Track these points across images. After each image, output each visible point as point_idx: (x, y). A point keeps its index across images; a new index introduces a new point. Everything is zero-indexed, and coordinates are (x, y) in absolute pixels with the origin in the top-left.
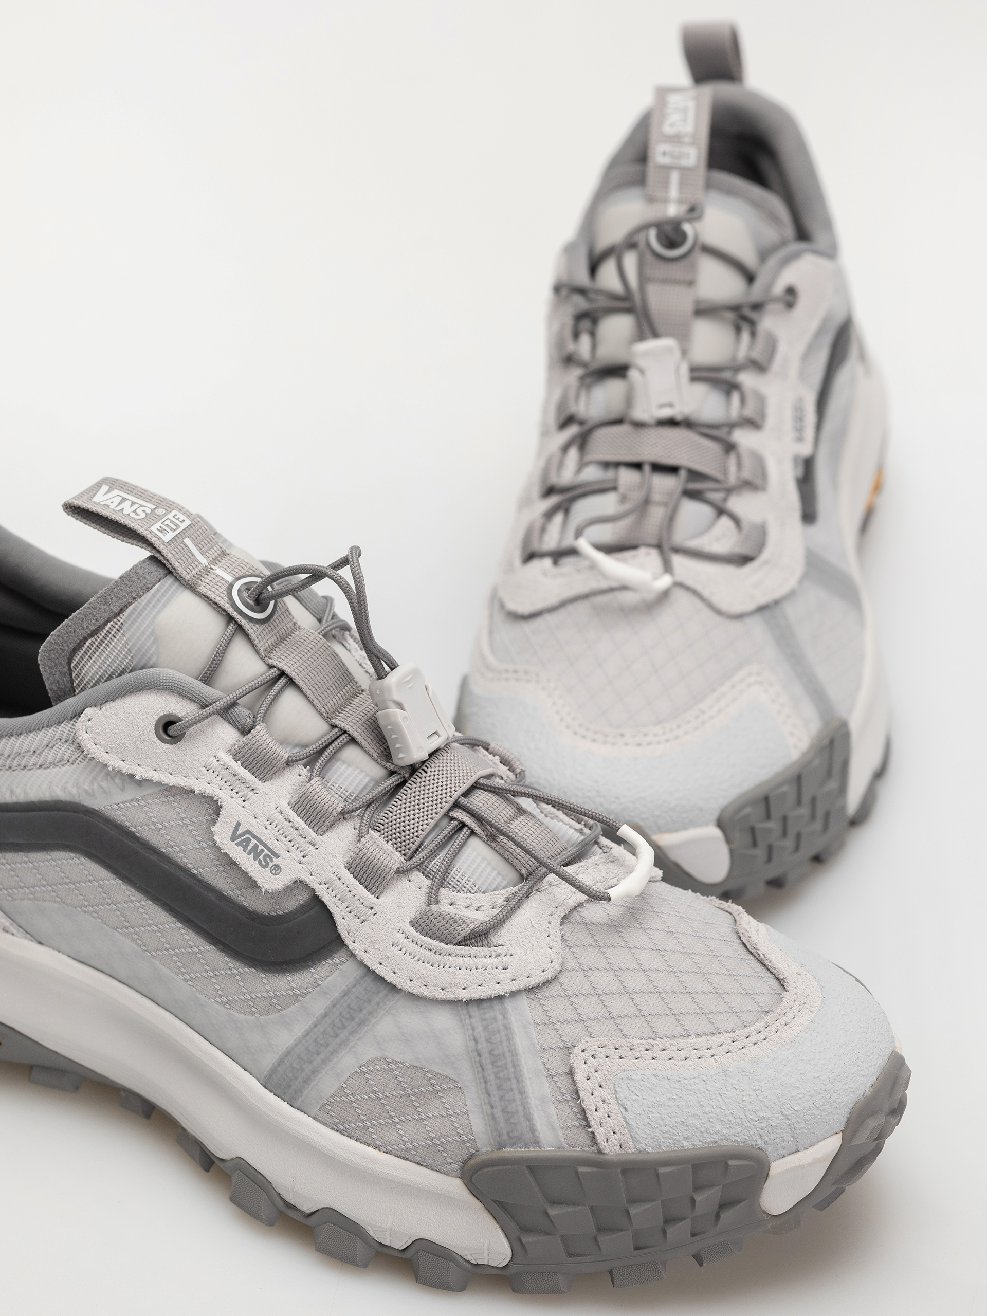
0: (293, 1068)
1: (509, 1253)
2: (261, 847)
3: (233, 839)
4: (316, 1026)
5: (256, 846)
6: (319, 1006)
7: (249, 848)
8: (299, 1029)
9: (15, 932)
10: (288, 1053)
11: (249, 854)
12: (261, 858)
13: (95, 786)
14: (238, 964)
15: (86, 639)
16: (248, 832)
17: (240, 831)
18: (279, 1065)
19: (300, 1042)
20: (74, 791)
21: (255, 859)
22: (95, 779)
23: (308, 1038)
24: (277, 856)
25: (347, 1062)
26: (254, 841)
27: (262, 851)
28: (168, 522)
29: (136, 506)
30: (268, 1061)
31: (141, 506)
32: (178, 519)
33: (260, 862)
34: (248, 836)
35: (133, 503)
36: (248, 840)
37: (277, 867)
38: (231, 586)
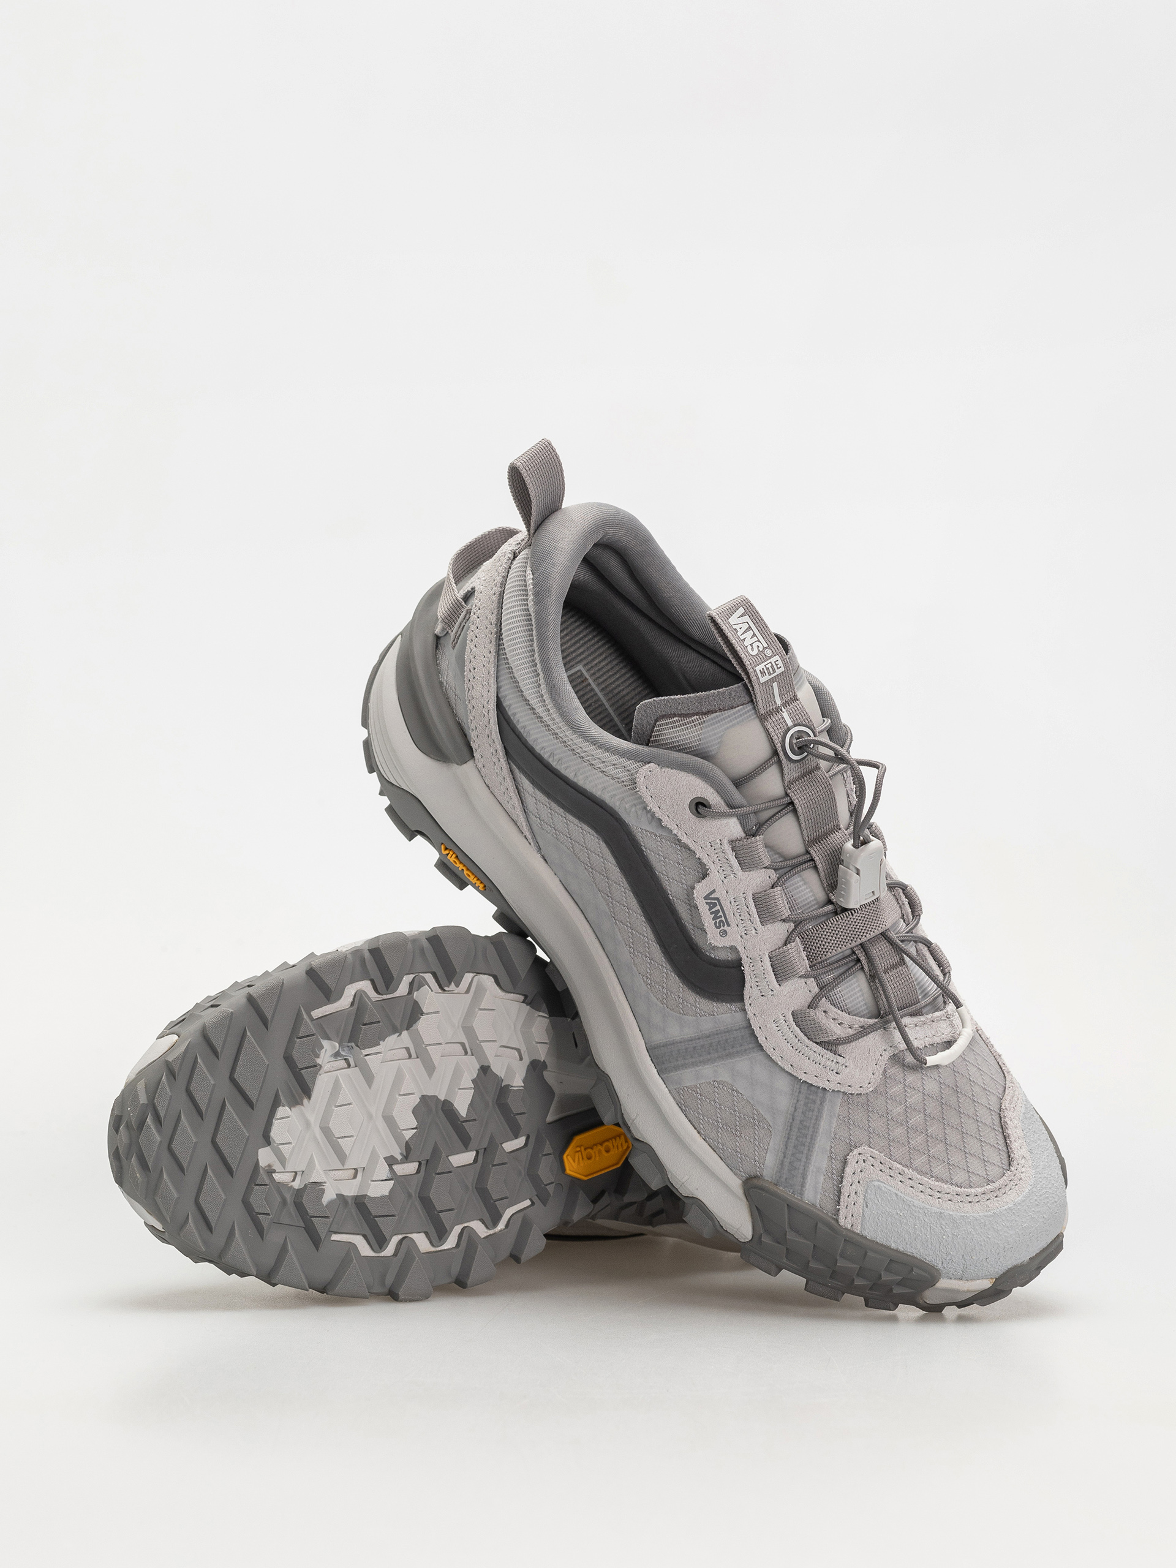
0: (672, 1055)
1: (750, 1237)
2: (721, 913)
3: (705, 898)
4: (699, 1039)
5: (718, 911)
6: (707, 1025)
7: (713, 910)
8: (689, 1032)
9: (532, 843)
10: (673, 1043)
11: (711, 913)
12: (718, 921)
13: (633, 809)
14: (669, 967)
15: (675, 715)
16: (717, 899)
17: (712, 896)
18: (663, 1046)
19: (684, 1042)
20: (618, 804)
21: (713, 919)
22: (635, 805)
23: (690, 1043)
24: (729, 925)
25: (707, 1071)
26: (718, 907)
27: (721, 917)
28: (769, 666)
29: (755, 639)
30: (658, 1038)
31: (759, 641)
32: (777, 665)
33: (716, 923)
34: (716, 901)
35: (754, 635)
36: (715, 905)
37: (725, 932)
38: (789, 729)
